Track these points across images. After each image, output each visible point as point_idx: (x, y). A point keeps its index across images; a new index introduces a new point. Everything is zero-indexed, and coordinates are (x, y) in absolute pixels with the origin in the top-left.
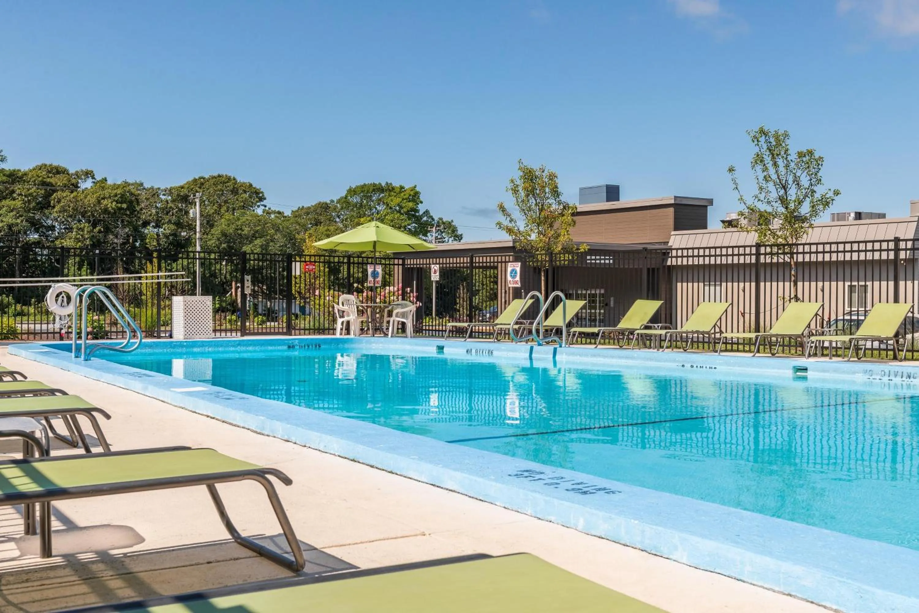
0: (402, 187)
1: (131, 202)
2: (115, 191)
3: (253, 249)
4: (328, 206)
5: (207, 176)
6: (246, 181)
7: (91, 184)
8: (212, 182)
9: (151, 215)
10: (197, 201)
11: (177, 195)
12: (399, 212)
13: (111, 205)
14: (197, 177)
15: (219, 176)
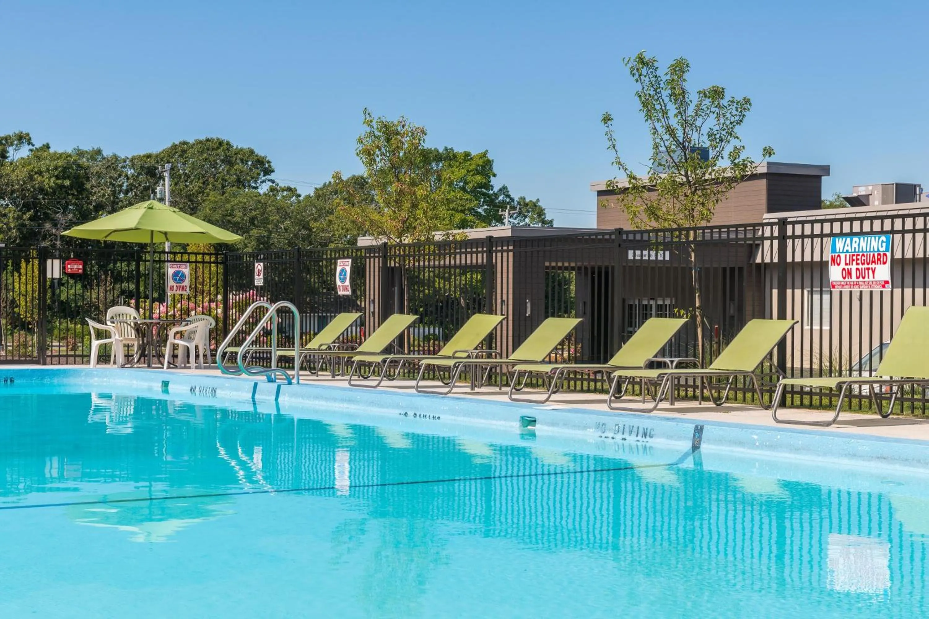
0: (467, 154)
1: (77, 177)
2: (55, 163)
3: (246, 242)
4: (365, 181)
5: (191, 141)
6: (245, 146)
7: (28, 153)
8: (196, 148)
9: (104, 195)
10: (166, 175)
11: (141, 167)
12: (463, 189)
13: (49, 182)
14: (177, 143)
15: (208, 140)
